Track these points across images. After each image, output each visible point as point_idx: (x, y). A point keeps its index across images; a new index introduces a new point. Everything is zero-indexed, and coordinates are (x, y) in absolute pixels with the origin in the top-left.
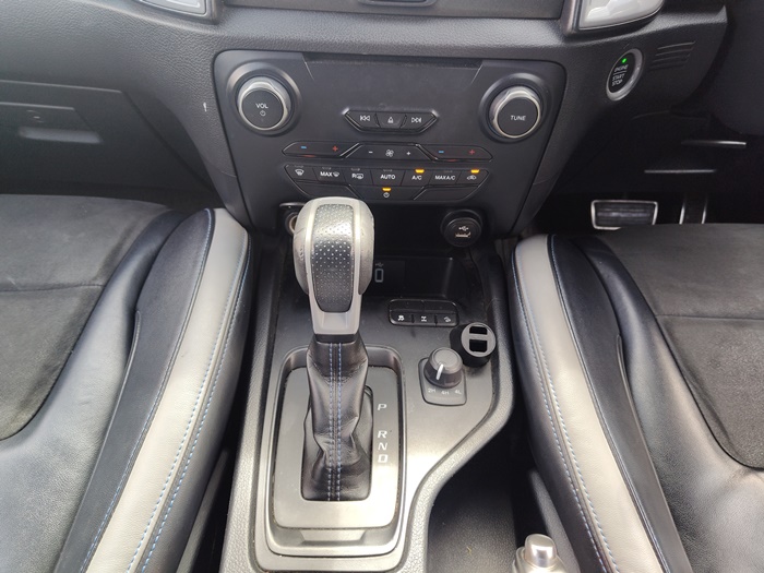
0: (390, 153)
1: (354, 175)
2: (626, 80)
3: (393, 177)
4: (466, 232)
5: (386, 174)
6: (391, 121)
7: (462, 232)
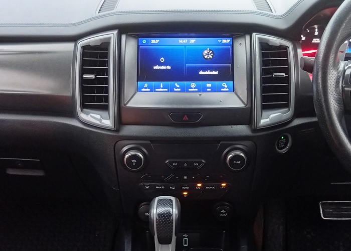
0: (185, 177)
1: (171, 187)
2: (286, 145)
3: (188, 188)
4: (225, 213)
5: (185, 186)
6: (185, 165)
7: (223, 213)
